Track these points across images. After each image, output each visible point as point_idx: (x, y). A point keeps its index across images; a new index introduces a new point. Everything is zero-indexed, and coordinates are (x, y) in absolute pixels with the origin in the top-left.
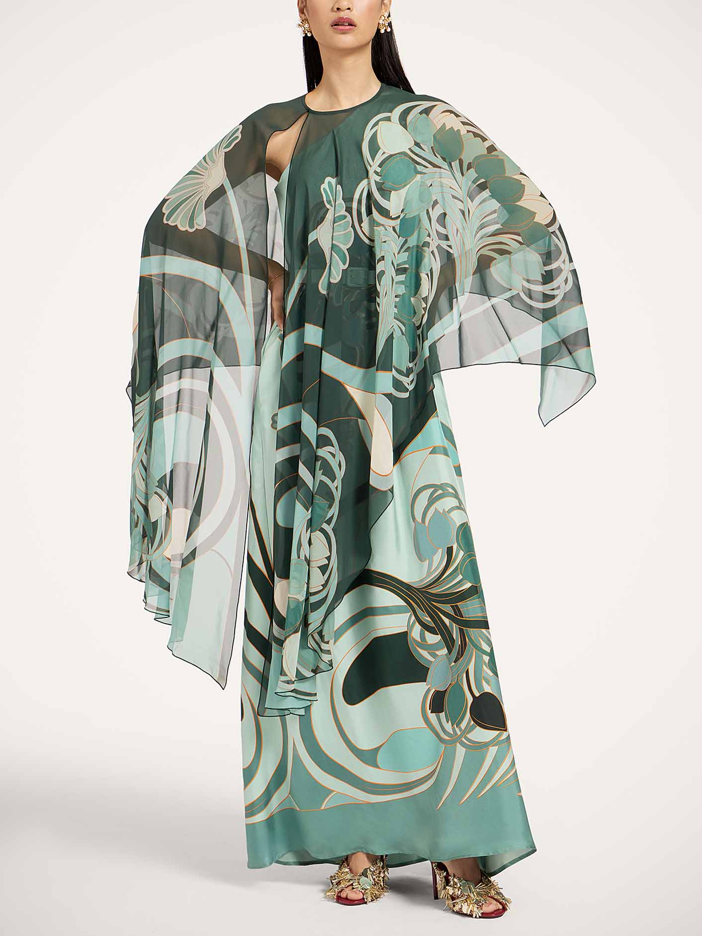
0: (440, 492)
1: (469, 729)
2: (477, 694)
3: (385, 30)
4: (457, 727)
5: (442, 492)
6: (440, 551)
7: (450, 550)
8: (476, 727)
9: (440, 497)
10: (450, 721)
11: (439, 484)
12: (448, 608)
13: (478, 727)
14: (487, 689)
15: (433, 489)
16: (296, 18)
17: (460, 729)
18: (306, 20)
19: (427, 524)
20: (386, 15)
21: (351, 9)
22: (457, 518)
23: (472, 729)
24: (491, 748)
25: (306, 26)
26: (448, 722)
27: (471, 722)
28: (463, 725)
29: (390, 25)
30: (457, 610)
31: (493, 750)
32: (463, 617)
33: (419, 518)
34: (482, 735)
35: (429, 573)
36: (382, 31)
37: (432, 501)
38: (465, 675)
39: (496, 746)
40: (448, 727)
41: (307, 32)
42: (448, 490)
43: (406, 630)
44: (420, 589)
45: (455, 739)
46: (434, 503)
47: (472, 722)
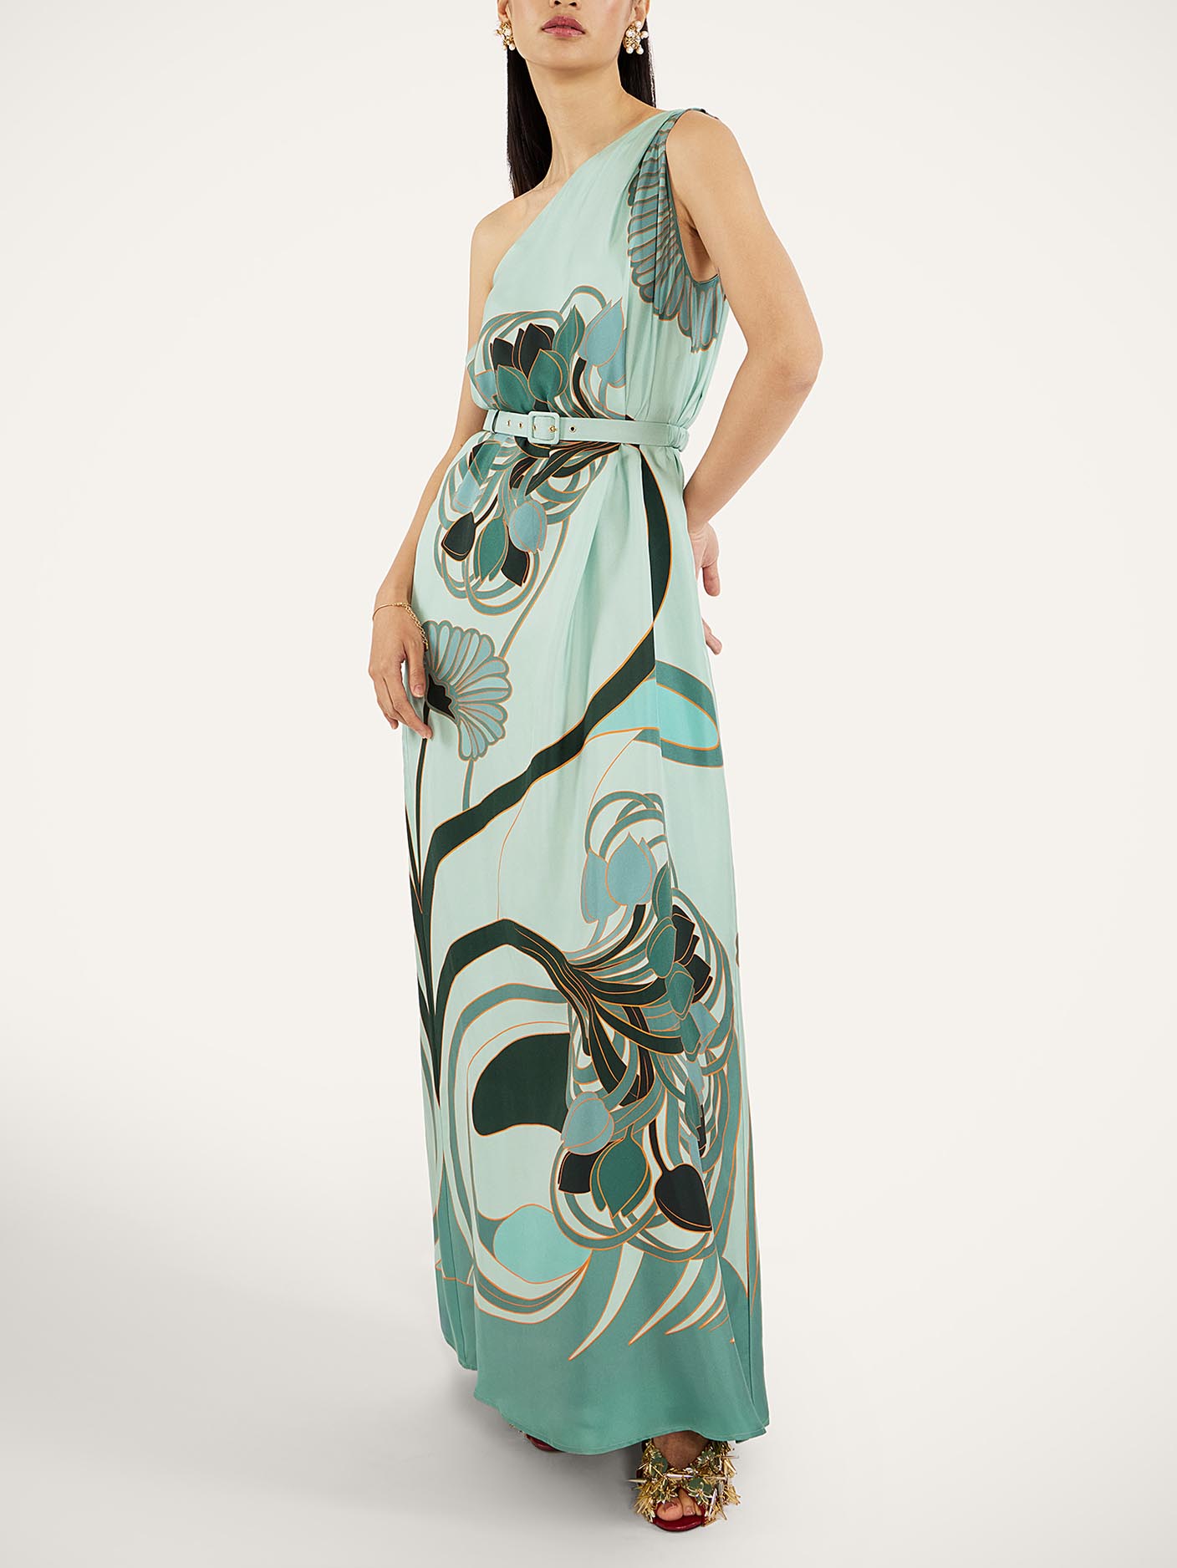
0: (642, 807)
1: (649, 1220)
2: (670, 1167)
3: (635, 51)
4: (624, 1215)
5: (645, 808)
6: (623, 908)
7: (639, 911)
8: (667, 1221)
9: (640, 816)
10: (607, 1208)
11: (642, 794)
12: (618, 1011)
13: (669, 1222)
14: (687, 1159)
15: (631, 801)
16: (494, 19)
17: (632, 1219)
18: (509, 23)
19: (607, 859)
20: (640, 25)
21: (578, 5)
22: (660, 856)
23: (657, 1222)
24: (691, 1261)
25: (508, 32)
26: (601, 1209)
27: (656, 1210)
28: (639, 1212)
29: (644, 43)
30: (636, 1017)
31: (694, 1267)
32: (648, 1031)
33: (596, 848)
34: (673, 1235)
35: (594, 943)
36: (630, 51)
37: (624, 820)
38: (647, 1129)
39: (701, 1258)
40: (604, 1218)
41: (508, 42)
42: (655, 807)
43: (568, 1031)
44: (575, 966)
45: (614, 1239)
46: (627, 825)
47: (659, 1212)
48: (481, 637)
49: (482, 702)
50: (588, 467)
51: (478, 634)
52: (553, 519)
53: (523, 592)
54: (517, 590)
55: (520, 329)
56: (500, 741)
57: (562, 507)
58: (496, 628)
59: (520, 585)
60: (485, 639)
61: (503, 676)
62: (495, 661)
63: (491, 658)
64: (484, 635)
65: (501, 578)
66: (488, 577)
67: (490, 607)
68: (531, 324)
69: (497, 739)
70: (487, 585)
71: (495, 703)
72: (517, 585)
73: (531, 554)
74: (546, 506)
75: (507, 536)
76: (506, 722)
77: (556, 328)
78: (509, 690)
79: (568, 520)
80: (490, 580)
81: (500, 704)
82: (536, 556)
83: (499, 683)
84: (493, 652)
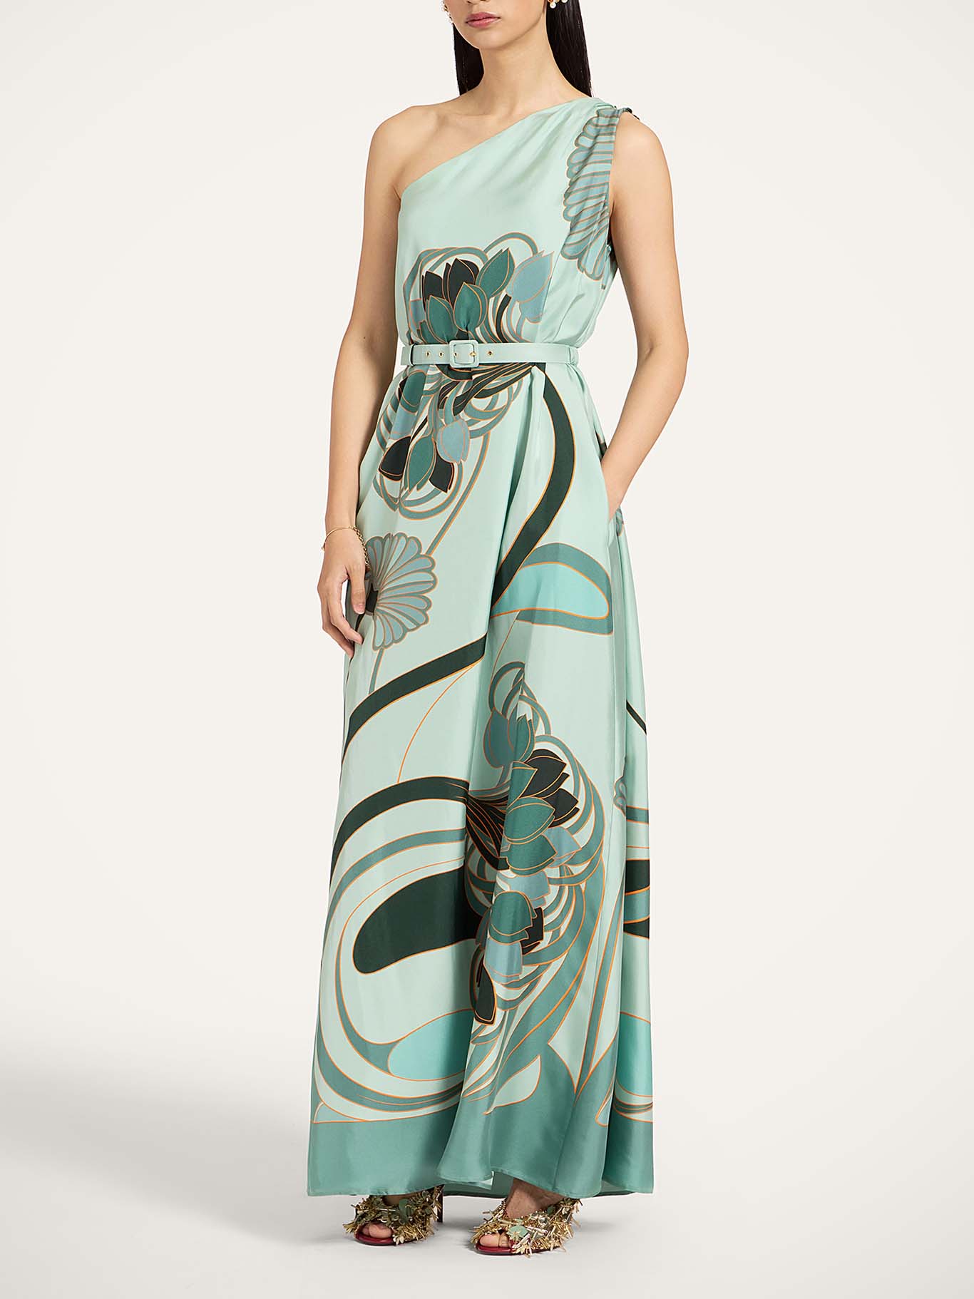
15: (519, 670)
35: (501, 784)
48: (408, 539)
49: (406, 595)
50: (506, 389)
51: (405, 536)
52: (474, 434)
53: (449, 498)
54: (443, 496)
55: (447, 264)
56: (422, 627)
57: (482, 424)
58: (424, 531)
59: (446, 492)
60: (412, 540)
61: (429, 570)
62: (424, 559)
63: (418, 555)
64: (411, 538)
65: (429, 487)
66: (416, 487)
67: (418, 513)
68: (456, 259)
69: (418, 626)
70: (415, 494)
71: (419, 595)
72: (443, 492)
73: (455, 465)
74: (470, 423)
75: (435, 451)
76: (430, 610)
77: (480, 266)
78: (435, 582)
79: (488, 434)
80: (418, 489)
81: (425, 595)
82: (460, 466)
83: (426, 577)
84: (420, 550)
